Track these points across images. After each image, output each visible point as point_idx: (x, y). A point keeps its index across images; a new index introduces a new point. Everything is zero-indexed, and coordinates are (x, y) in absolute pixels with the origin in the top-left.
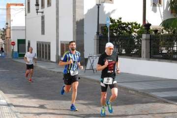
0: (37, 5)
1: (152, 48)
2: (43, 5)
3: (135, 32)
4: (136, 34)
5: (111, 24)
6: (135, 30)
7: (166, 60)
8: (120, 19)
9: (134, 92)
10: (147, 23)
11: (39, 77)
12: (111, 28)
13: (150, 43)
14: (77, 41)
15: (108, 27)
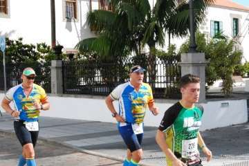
1: (65, 79)
3: (42, 57)
4: (44, 61)
5: (7, 47)
6: (42, 54)
7: (86, 96)
8: (21, 39)
10: (57, 45)
12: (9, 52)
13: (63, 72)
15: (3, 50)
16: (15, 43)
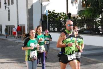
0: (5, 4)
2: (9, 4)
3: (62, 18)
4: (63, 20)
5: (49, 14)
8: (54, 11)
10: (69, 13)
11: (8, 45)
12: (49, 16)
14: (29, 24)
15: (47, 15)
16: (51, 12)
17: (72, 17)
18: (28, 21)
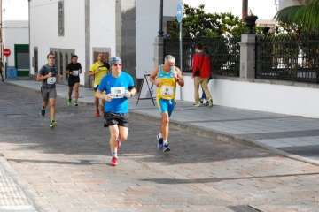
1: (258, 60)
3: (228, 30)
4: (231, 35)
5: (185, 16)
6: (230, 27)
7: (284, 82)
8: (202, 7)
9: (227, 139)
10: (249, 14)
12: (187, 23)
13: (256, 50)
14: (123, 48)
15: (180, 21)
16: (195, 11)
17: (259, 28)
18: (120, 38)
